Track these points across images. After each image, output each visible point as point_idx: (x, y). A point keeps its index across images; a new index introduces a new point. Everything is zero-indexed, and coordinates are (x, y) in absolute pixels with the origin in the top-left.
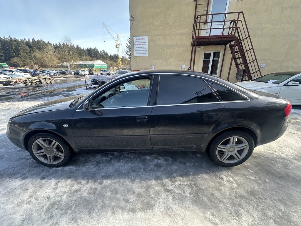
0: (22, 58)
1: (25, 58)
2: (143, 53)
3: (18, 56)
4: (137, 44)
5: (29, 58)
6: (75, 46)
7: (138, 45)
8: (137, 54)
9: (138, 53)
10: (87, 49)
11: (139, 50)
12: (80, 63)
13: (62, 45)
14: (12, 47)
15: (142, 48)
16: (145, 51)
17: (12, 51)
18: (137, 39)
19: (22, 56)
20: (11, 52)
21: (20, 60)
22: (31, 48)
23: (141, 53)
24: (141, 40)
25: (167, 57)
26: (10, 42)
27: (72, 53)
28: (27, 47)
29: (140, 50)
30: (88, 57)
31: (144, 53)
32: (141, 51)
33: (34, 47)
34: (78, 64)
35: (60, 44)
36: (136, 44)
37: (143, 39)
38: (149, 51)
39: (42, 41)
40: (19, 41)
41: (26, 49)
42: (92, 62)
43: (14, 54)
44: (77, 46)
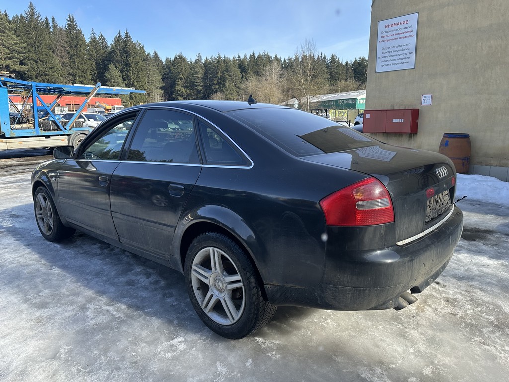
0: (226, 94)
1: (230, 93)
2: (400, 61)
3: (221, 91)
4: (388, 38)
5: (236, 94)
6: (328, 57)
7: (387, 41)
8: (382, 66)
9: (388, 63)
10: (356, 61)
11: (391, 54)
12: (325, 98)
13: (300, 60)
14: (217, 73)
15: (400, 48)
16: (405, 56)
17: (215, 82)
18: (387, 27)
19: (227, 90)
20: (214, 84)
21: (222, 97)
22: (245, 72)
23: (394, 62)
24: (398, 27)
25: (477, 66)
26: (217, 64)
27: (313, 75)
28: (238, 72)
29: (393, 54)
30: (352, 82)
31: (403, 61)
32: (395, 57)
33: (249, 71)
34: (320, 100)
35: (296, 57)
36: (383, 39)
37: (403, 23)
38: (418, 53)
39: (265, 55)
40: (230, 61)
41: (236, 76)
42: (355, 94)
43: (217, 86)
44: (333, 56)
